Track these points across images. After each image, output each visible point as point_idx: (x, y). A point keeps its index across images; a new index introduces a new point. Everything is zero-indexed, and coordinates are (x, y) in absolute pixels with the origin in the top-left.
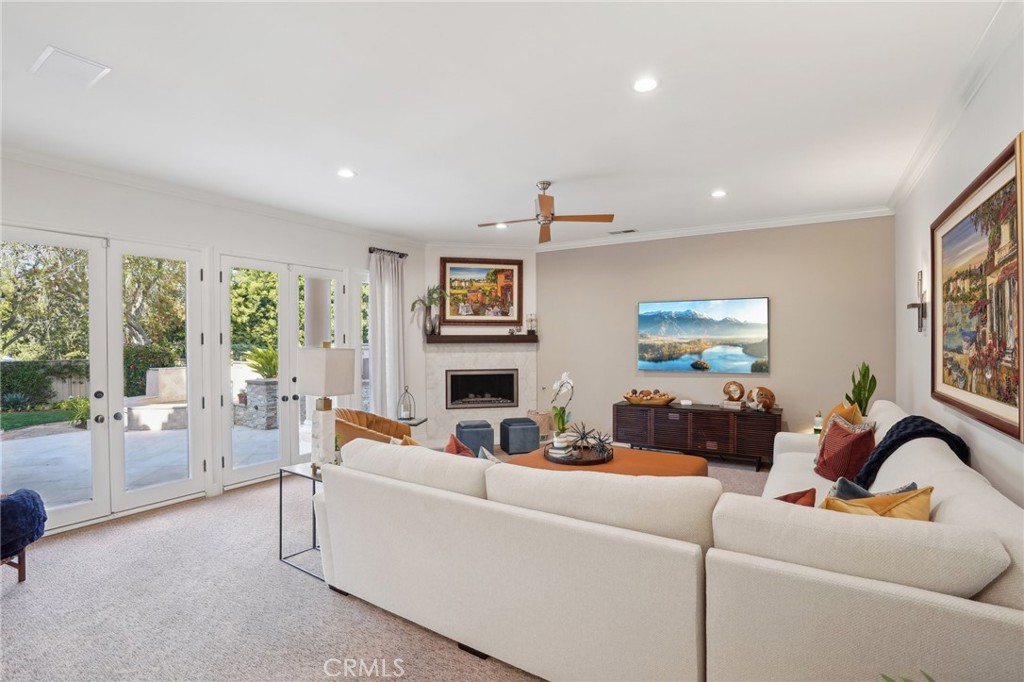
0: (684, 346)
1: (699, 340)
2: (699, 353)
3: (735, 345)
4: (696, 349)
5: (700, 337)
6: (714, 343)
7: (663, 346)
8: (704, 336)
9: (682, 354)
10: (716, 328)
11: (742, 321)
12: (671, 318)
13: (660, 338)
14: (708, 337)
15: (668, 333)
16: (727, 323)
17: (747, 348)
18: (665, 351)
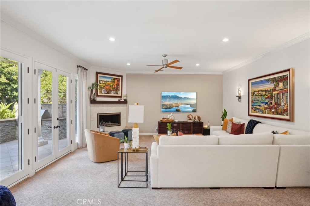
0: (174, 105)
1: (178, 103)
2: (178, 107)
3: (188, 104)
4: (177, 106)
5: (178, 102)
6: (182, 104)
7: (168, 105)
8: (179, 102)
9: (173, 107)
10: (183, 99)
11: (190, 98)
12: (170, 97)
13: (167, 102)
14: (180, 102)
15: (169, 101)
16: (185, 98)
17: (191, 105)
18: (168, 106)
